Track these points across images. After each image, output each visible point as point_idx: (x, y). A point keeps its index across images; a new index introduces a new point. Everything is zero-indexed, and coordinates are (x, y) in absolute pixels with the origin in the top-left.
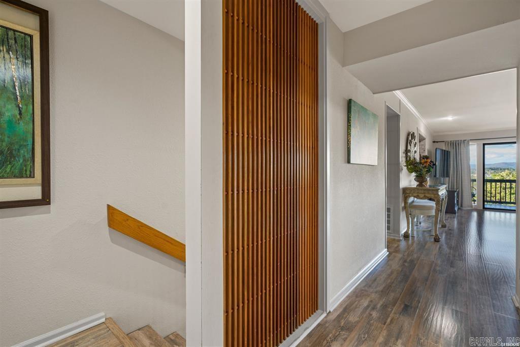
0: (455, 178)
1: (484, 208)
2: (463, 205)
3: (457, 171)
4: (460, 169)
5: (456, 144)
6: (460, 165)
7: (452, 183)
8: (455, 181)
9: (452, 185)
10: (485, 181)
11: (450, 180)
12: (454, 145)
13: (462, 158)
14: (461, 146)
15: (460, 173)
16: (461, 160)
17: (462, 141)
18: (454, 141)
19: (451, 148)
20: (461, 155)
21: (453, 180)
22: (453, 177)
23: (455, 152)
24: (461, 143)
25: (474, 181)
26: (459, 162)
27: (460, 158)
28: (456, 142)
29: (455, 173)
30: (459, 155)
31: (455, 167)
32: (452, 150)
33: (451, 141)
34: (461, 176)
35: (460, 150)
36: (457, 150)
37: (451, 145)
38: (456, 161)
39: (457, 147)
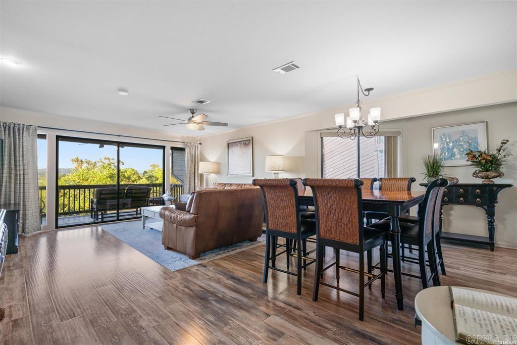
0: (13, 187)
1: (57, 227)
2: (27, 230)
4: (22, 171)
6: (21, 164)
7: (5, 194)
9: (5, 198)
10: (58, 188)
12: (12, 130)
13: (25, 153)
14: (23, 134)
15: (22, 178)
16: (23, 157)
17: (25, 127)
18: (10, 123)
19: (5, 135)
20: (23, 148)
21: (8, 190)
22: (8, 184)
23: (12, 141)
24: (23, 130)
25: (43, 188)
26: (21, 160)
27: (21, 153)
28: (15, 126)
29: (13, 178)
30: (19, 148)
31: (13, 168)
32: (7, 139)
33: (6, 123)
34: (24, 184)
35: (21, 140)
36: (17, 140)
37: (5, 130)
38: (14, 158)
39: (17, 134)
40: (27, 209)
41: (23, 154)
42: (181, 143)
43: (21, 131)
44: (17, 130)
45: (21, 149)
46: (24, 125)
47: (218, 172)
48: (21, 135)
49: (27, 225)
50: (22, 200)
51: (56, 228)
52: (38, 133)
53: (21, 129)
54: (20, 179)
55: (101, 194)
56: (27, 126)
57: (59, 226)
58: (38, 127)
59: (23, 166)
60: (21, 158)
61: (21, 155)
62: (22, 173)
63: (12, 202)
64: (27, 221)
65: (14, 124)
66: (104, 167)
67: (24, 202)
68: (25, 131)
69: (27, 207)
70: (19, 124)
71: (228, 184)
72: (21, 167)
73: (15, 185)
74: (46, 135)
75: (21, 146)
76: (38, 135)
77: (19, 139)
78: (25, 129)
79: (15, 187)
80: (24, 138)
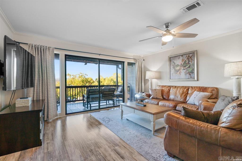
0: (41, 88)
2: (50, 117)
3: (42, 80)
4: (46, 77)
5: (41, 49)
6: (45, 73)
7: (37, 93)
8: (41, 90)
9: (37, 96)
11: (35, 91)
12: (39, 50)
13: (47, 65)
14: (46, 52)
15: (46, 82)
16: (46, 68)
17: (47, 48)
18: (38, 46)
19: (35, 53)
20: (46, 62)
21: (38, 90)
22: (38, 86)
23: (40, 57)
24: (46, 50)
25: (59, 87)
26: (45, 70)
27: (45, 65)
28: (41, 48)
29: (41, 82)
30: (44, 62)
31: (41, 76)
32: (37, 56)
33: (36, 45)
34: (47, 86)
35: (45, 56)
36: (43, 56)
37: (35, 50)
38: (41, 69)
39: (42, 53)
40: (49, 103)
41: (46, 66)
42: (133, 59)
43: (45, 50)
44: (42, 50)
45: (45, 62)
46: (46, 47)
47: (159, 78)
48: (45, 53)
49: (50, 114)
50: (46, 97)
51: (66, 115)
52: (55, 52)
53: (45, 49)
54: (45, 82)
55: (89, 92)
56: (48, 47)
57: (67, 113)
58: (55, 48)
59: (47, 74)
60: (45, 68)
61: (45, 67)
62: (46, 79)
63: (41, 98)
64: (50, 111)
65: (41, 46)
66: (80, 77)
67: (47, 98)
68: (47, 51)
69: (49, 101)
70: (43, 46)
71: (173, 86)
72: (46, 75)
73: (42, 87)
74: (59, 54)
75: (45, 61)
76: (55, 54)
77: (44, 56)
78: (47, 49)
79: (42, 88)
80: (47, 55)
